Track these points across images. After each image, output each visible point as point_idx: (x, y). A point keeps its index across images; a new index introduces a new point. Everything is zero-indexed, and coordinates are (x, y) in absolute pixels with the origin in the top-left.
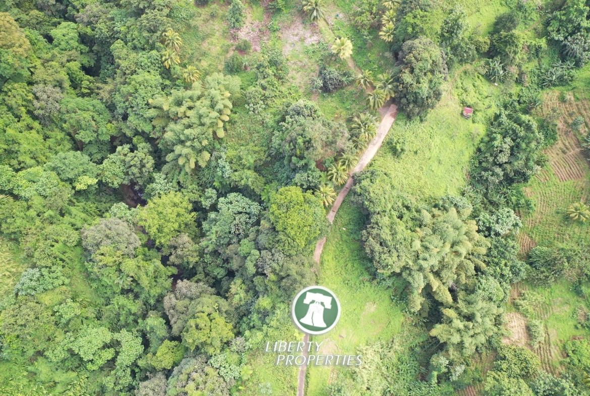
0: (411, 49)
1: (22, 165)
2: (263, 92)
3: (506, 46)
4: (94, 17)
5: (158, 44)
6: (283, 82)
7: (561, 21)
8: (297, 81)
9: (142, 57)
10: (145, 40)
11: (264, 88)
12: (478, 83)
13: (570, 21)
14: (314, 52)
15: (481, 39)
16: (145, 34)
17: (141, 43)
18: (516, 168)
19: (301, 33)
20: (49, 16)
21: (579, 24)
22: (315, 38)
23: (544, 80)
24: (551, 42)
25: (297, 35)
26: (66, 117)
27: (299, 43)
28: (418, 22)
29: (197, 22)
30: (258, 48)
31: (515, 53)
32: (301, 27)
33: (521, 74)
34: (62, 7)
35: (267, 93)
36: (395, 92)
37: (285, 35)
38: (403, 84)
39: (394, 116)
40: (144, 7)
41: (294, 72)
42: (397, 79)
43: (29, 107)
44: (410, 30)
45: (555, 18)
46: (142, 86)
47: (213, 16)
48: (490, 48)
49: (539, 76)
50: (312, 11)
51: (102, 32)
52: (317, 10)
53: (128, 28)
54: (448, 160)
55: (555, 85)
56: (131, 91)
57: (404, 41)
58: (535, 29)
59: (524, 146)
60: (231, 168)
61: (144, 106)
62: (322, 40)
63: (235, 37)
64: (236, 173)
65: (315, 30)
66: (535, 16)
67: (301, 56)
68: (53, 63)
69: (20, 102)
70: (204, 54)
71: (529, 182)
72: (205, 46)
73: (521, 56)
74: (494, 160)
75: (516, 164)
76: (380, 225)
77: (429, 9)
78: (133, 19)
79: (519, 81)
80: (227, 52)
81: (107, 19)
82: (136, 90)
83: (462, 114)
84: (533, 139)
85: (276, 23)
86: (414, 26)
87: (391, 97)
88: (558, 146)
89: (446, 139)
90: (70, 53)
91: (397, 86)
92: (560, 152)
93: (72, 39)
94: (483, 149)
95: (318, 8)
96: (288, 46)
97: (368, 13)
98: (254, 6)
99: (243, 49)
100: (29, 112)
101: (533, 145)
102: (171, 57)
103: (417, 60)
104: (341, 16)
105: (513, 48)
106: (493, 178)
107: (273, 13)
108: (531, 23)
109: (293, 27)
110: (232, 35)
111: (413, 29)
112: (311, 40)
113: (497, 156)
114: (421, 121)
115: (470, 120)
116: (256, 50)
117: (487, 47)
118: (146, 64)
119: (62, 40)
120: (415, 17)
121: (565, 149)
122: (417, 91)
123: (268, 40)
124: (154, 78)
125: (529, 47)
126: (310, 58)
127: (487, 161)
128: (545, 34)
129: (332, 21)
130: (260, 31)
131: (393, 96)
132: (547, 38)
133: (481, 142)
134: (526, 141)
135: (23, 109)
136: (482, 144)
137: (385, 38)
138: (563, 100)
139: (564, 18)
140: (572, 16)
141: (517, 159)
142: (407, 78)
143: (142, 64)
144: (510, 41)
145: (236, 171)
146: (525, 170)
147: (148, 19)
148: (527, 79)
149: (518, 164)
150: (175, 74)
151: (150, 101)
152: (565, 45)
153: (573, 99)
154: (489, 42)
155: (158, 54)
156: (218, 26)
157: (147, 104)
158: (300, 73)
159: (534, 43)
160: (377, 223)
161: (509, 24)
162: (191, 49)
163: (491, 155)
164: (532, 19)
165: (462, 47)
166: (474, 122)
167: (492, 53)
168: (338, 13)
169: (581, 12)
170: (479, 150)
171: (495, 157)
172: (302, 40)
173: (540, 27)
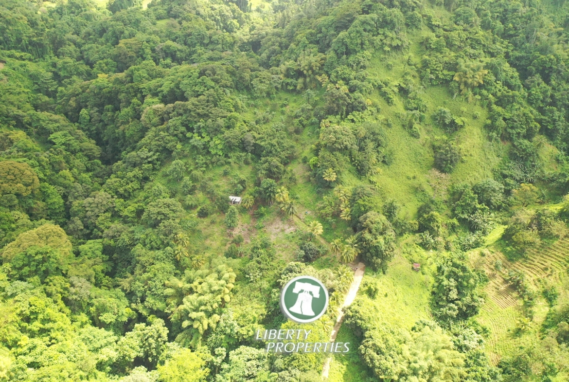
0: (365, 219)
1: (53, 341)
2: (259, 266)
3: (430, 223)
4: (118, 232)
5: (172, 242)
6: (272, 259)
7: (462, 206)
8: (284, 257)
9: (159, 253)
10: (160, 242)
11: (259, 263)
12: (418, 250)
13: (469, 205)
14: (293, 237)
15: (411, 222)
16: (162, 237)
17: (157, 244)
18: (465, 302)
19: (281, 226)
20: (76, 239)
21: (475, 206)
22: (292, 229)
23: (464, 245)
24: (459, 220)
25: (278, 228)
26: (94, 301)
27: (281, 233)
28: (367, 203)
29: (201, 226)
30: (249, 241)
31: (438, 227)
32: (280, 223)
33: (447, 243)
34: (88, 231)
35: (262, 266)
36: (360, 249)
37: (269, 229)
38: (366, 241)
39: (363, 269)
40: (161, 219)
41: (280, 252)
42: (361, 240)
43: (64, 294)
44: (363, 209)
45: (458, 205)
46: (160, 272)
47: (213, 222)
48: (419, 227)
49: (460, 244)
50: (289, 208)
51: (124, 242)
52: (293, 208)
53: (147, 235)
54: (412, 302)
55: (474, 248)
56: (151, 276)
57: (359, 217)
58: (447, 215)
59: (465, 283)
60: (239, 324)
61: (161, 287)
62: (298, 229)
63: (230, 235)
64: (243, 328)
65: (291, 223)
66: (443, 206)
67: (283, 241)
68: (83, 265)
69: (59, 289)
70: (207, 248)
71: (480, 314)
72: (208, 242)
73: (442, 230)
74: (447, 298)
75: (464, 299)
76: (373, 337)
77: (371, 196)
78: (150, 229)
79: (447, 248)
80: (226, 245)
81: (129, 232)
82: (155, 275)
83: (413, 268)
84: (470, 277)
85: (260, 223)
86: (364, 206)
87: (359, 253)
88: (491, 285)
89: (405, 287)
90: (95, 259)
91: (362, 244)
92: (494, 289)
93: (98, 249)
94: (436, 291)
95: (293, 206)
96: (273, 236)
97: (329, 207)
98: (243, 214)
99: (238, 242)
100: (63, 299)
101: (472, 281)
102: (181, 251)
103: (372, 223)
104: (309, 212)
105: (435, 224)
106: (450, 312)
107: (257, 218)
108: (443, 211)
109: (274, 223)
110: (228, 234)
111: (365, 208)
112: (289, 230)
113: (448, 294)
114: (384, 273)
115: (420, 272)
116: (247, 243)
117: (417, 227)
118: (162, 257)
119: (89, 252)
120: (364, 201)
121: (496, 286)
122: (377, 244)
123: (256, 235)
124: (169, 266)
125: (446, 225)
126: (291, 241)
127: (442, 300)
128: (454, 215)
129: (302, 216)
130: (249, 230)
131: (360, 252)
132: (456, 218)
133: (433, 287)
134: (465, 279)
135: (59, 295)
136: (434, 289)
137: (346, 218)
138: (483, 255)
139: (463, 204)
140: (469, 201)
141: (464, 295)
142: (368, 236)
143: (159, 257)
144: (431, 219)
145: (243, 326)
146: (473, 303)
147: (164, 226)
148: (451, 245)
149: (467, 299)
150: (184, 264)
151: (167, 282)
152: (471, 221)
153: (489, 253)
154: (417, 223)
155: (172, 250)
156: (217, 229)
157: (164, 285)
158: (284, 252)
159: (449, 222)
160: (371, 337)
161: (427, 209)
162: (196, 247)
163: (444, 295)
164: (442, 209)
165: (400, 223)
166: (423, 274)
167: (422, 229)
168: (306, 211)
169: (473, 199)
170: (433, 293)
171: (447, 296)
172: (283, 231)
173: (450, 213)
